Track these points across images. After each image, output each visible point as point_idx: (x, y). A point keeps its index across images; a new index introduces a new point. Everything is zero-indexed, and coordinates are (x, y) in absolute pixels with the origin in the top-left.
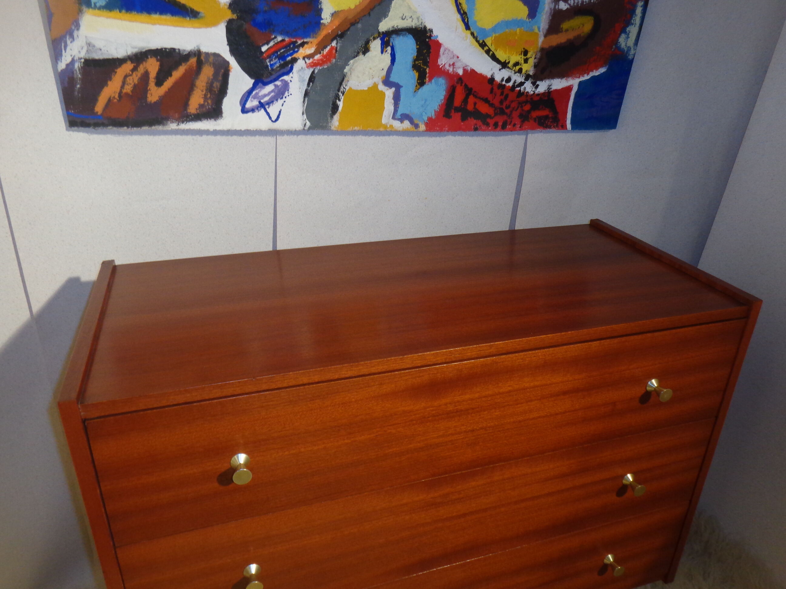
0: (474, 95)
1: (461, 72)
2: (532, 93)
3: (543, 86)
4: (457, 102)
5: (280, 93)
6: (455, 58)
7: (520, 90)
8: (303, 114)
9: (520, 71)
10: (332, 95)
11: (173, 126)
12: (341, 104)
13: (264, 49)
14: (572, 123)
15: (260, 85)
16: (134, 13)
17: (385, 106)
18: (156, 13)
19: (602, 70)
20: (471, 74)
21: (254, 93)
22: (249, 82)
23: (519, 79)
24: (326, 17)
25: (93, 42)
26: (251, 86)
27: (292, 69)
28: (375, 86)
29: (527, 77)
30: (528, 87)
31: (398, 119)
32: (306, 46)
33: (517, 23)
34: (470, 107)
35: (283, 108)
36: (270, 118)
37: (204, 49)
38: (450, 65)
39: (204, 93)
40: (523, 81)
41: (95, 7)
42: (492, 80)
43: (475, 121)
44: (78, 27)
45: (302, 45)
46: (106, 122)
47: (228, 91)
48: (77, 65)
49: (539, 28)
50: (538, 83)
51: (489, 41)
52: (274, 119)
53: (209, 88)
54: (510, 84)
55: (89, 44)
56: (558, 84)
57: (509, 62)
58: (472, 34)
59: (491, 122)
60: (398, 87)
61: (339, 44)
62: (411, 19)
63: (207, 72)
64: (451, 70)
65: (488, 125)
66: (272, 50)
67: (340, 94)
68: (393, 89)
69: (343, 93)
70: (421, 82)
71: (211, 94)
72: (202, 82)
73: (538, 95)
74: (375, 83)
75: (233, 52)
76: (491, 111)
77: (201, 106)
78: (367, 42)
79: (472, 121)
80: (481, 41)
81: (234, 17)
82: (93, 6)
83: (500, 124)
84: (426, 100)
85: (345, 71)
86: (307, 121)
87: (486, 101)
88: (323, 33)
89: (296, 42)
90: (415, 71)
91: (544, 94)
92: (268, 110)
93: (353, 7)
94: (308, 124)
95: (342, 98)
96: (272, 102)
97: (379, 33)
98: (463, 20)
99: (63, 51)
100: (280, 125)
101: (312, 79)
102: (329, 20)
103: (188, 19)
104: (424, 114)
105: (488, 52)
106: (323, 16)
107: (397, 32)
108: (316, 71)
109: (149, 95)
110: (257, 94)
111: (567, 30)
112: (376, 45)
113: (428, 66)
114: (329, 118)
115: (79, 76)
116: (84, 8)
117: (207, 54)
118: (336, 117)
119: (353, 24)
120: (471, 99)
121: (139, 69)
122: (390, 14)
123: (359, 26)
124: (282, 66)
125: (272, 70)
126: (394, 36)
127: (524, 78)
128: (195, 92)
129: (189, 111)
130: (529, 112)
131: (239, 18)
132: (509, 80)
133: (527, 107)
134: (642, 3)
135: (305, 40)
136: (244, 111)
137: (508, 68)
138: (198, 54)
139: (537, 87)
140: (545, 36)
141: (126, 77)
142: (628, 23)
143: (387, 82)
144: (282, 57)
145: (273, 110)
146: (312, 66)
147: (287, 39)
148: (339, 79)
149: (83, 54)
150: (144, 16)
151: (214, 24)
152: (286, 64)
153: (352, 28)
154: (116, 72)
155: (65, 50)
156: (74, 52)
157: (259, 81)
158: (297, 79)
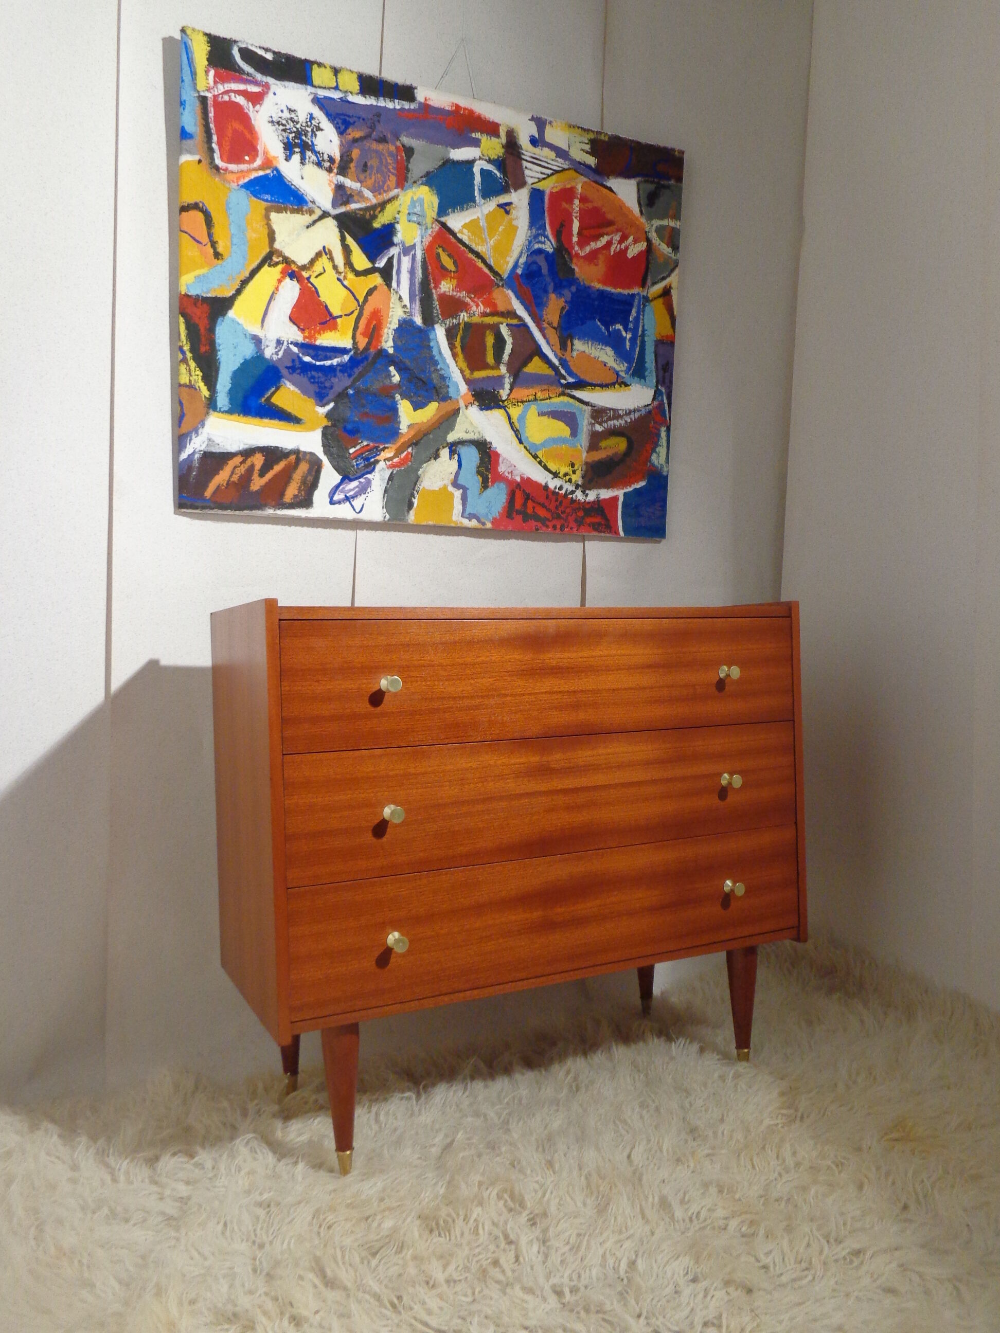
0: (532, 500)
1: (518, 479)
2: (583, 500)
3: (592, 496)
4: (518, 505)
5: (363, 489)
6: (513, 467)
7: (572, 497)
8: (383, 508)
9: (570, 481)
10: (407, 493)
11: (270, 512)
12: (415, 501)
13: (352, 451)
14: (624, 530)
15: (347, 481)
16: (249, 417)
17: (455, 505)
18: (267, 418)
19: (642, 484)
20: (527, 482)
21: (341, 487)
22: (338, 478)
23: (571, 488)
24: (403, 427)
25: (214, 438)
26: (339, 481)
27: (373, 470)
28: (445, 487)
29: (577, 486)
30: (579, 495)
31: (466, 518)
32: (386, 450)
33: (561, 440)
34: (530, 510)
35: (365, 502)
36: (354, 510)
37: (302, 449)
38: (508, 473)
39: (298, 485)
40: (574, 489)
41: (220, 411)
42: (546, 487)
43: (536, 523)
44: (203, 426)
45: (384, 449)
46: (212, 505)
47: (319, 485)
48: (197, 456)
49: (581, 446)
50: (587, 492)
51: (540, 454)
52: (358, 511)
53: (304, 482)
54: (563, 492)
55: (209, 440)
56: (605, 494)
57: (559, 473)
58: (525, 447)
59: (550, 524)
60: (465, 490)
61: (414, 451)
62: (473, 433)
63: (303, 467)
64: (510, 477)
65: (547, 527)
66: (359, 452)
67: (415, 492)
68: (461, 491)
69: (418, 492)
70: (485, 486)
71: (304, 487)
72: (298, 476)
73: (589, 503)
74: (445, 485)
75: (325, 453)
76: (549, 516)
77: (295, 496)
78: (438, 450)
79: (533, 523)
80: (533, 454)
81: (329, 424)
82: (218, 410)
83: (559, 526)
84: (490, 502)
85: (419, 472)
86: (387, 514)
87: (543, 506)
88: (401, 440)
89: (379, 447)
90: (479, 476)
91: (594, 502)
92: (353, 503)
93: (425, 421)
94: (388, 517)
95: (417, 496)
96: (357, 496)
97: (448, 443)
98: (517, 436)
99: (188, 444)
100: (364, 516)
101: (391, 478)
102: (406, 431)
103: (292, 424)
104: (489, 514)
105: (540, 463)
106: (401, 427)
107: (462, 443)
108: (395, 472)
109: (252, 485)
110: (344, 488)
111: (605, 448)
112: (445, 453)
113: (490, 473)
114: (406, 513)
115: (197, 465)
116: (211, 412)
117: (305, 453)
118: (412, 512)
119: (426, 434)
120: (530, 504)
121: (247, 462)
122: (456, 428)
123: (431, 436)
124: (366, 466)
125: (358, 468)
126: (459, 446)
127: (574, 487)
128: (291, 484)
129: (284, 500)
130: (583, 518)
131: (334, 425)
132: (561, 488)
133: (581, 514)
134: (665, 429)
135: (386, 446)
136: (332, 502)
137: (559, 477)
138: (297, 452)
139: (587, 495)
140: (587, 452)
141: (235, 467)
142: (656, 444)
143: (455, 484)
144: (367, 459)
145: (357, 503)
146: (391, 468)
147: (371, 444)
148: (414, 479)
149: (203, 448)
150: (257, 420)
151: (313, 429)
152: (370, 464)
153: (425, 438)
154: (228, 464)
155: (190, 443)
156: (196, 445)
157: (346, 478)
158: (379, 478)
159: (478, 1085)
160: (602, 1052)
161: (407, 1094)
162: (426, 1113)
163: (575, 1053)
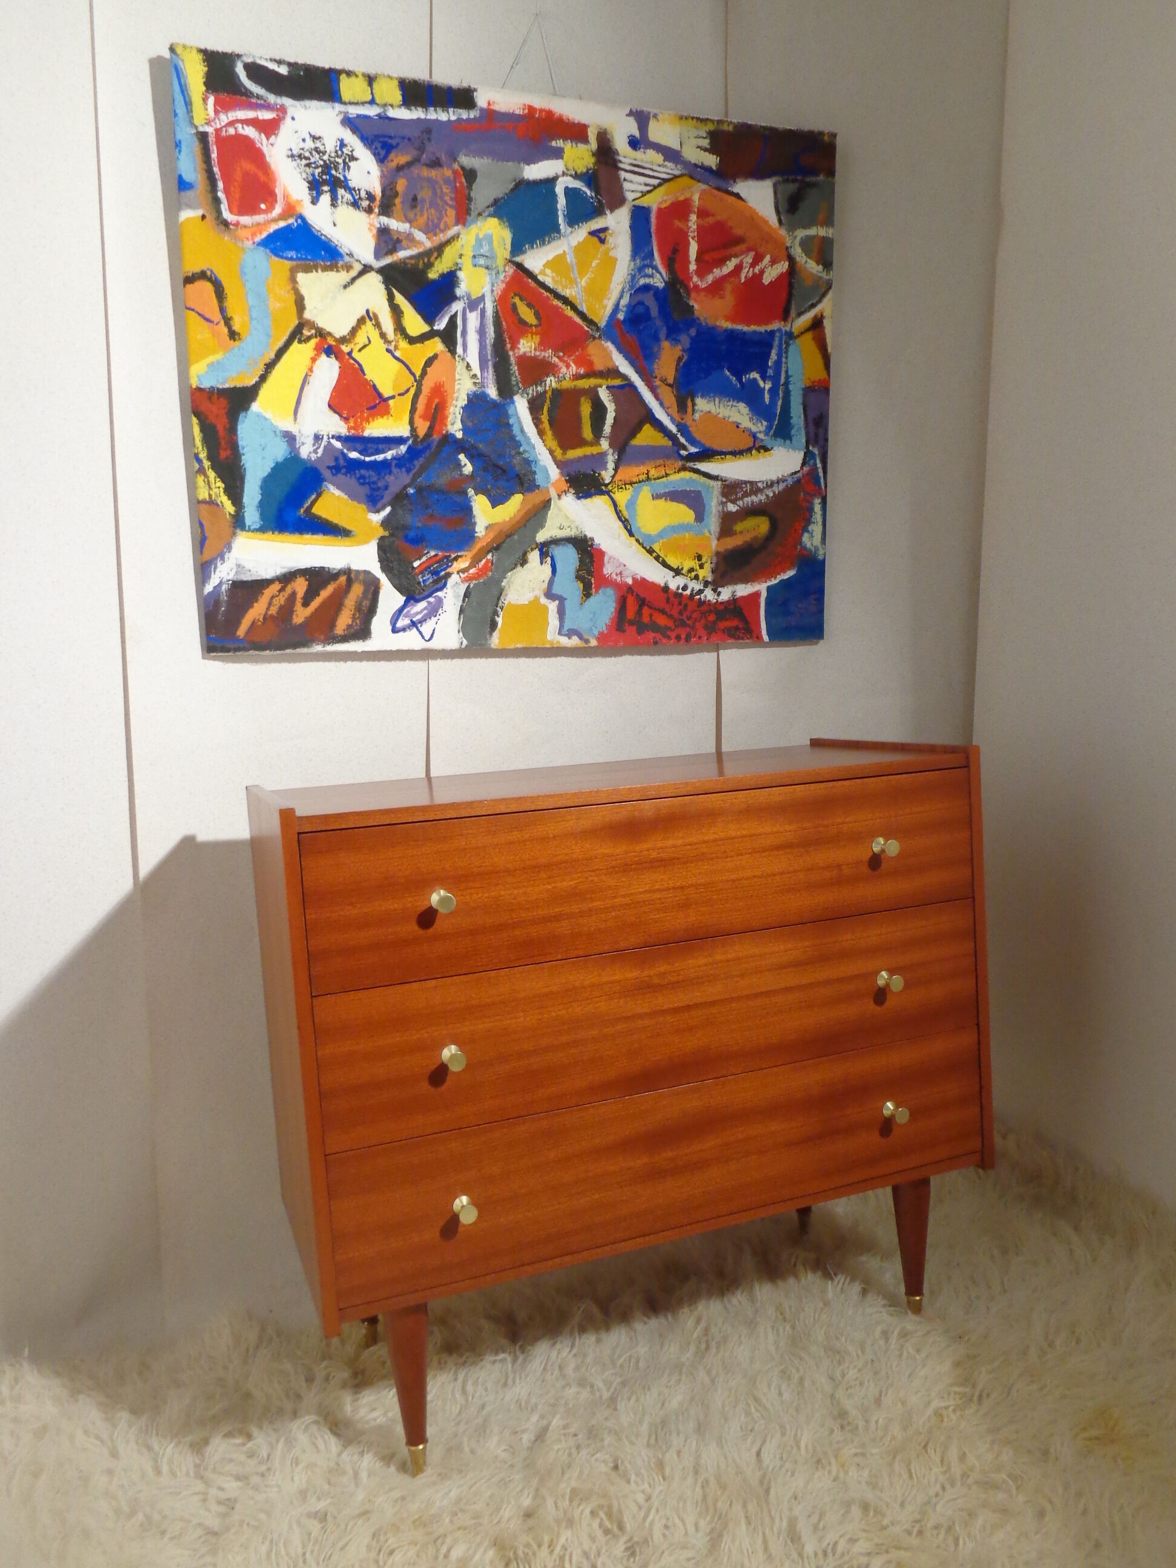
156: (223, 573)
157: (411, 598)
158: (452, 595)
159: (590, 1339)
160: (742, 1292)
161: (501, 1356)
162: (520, 1383)
163: (710, 1295)
